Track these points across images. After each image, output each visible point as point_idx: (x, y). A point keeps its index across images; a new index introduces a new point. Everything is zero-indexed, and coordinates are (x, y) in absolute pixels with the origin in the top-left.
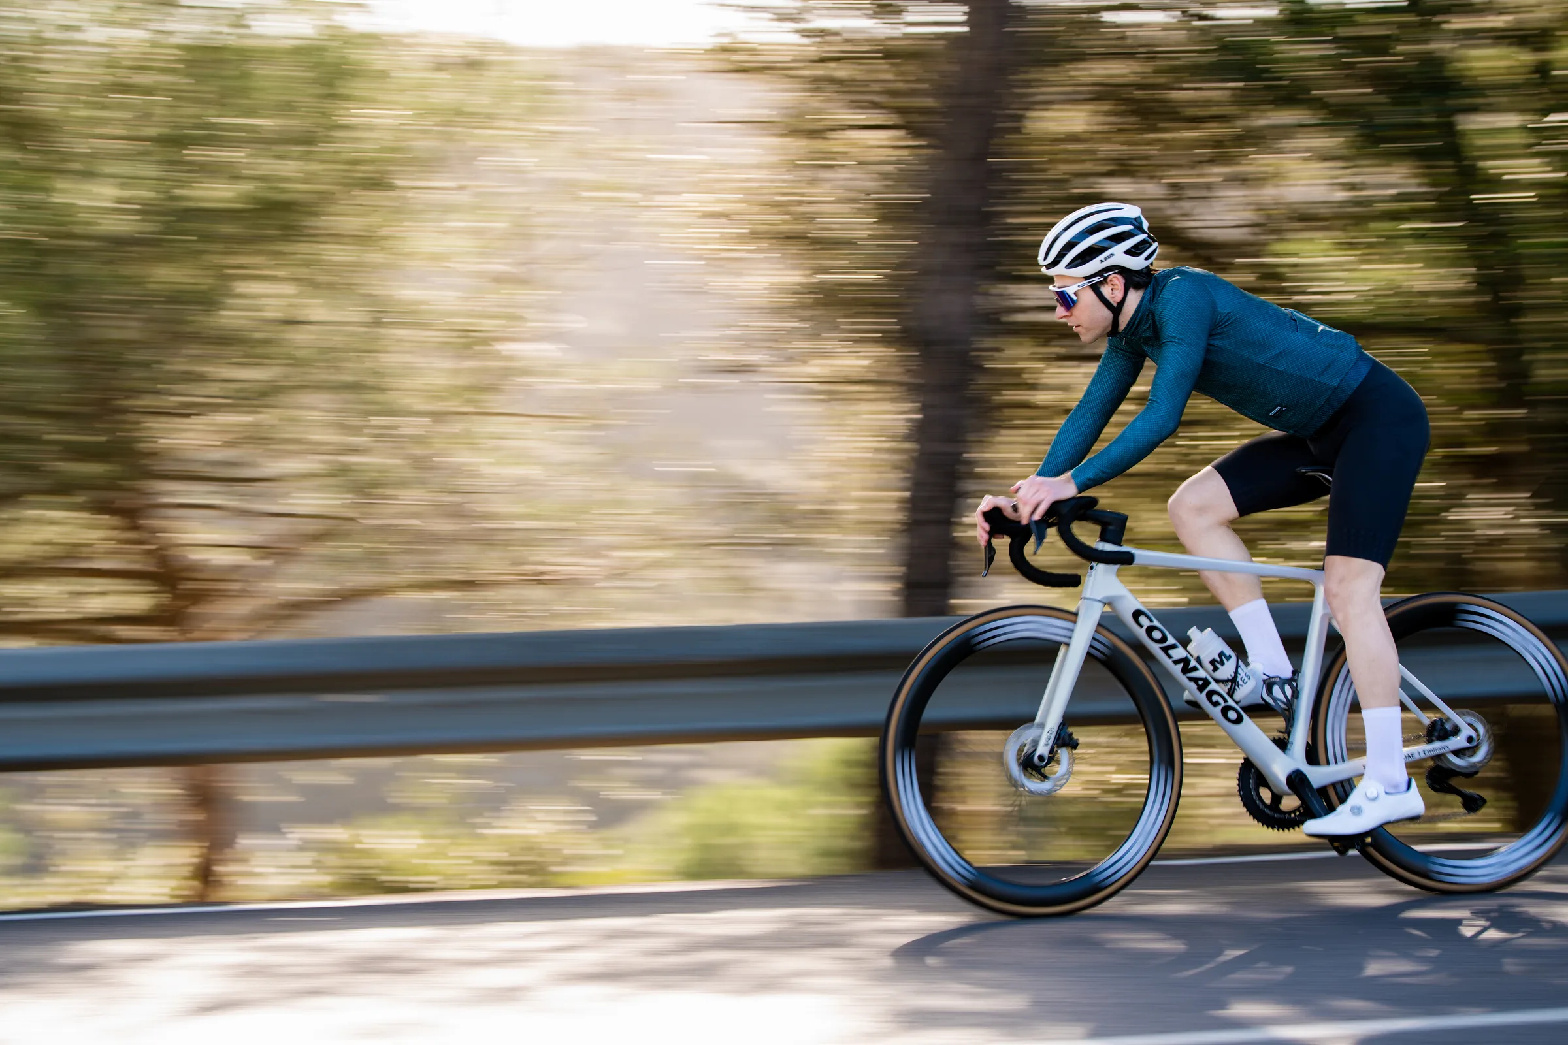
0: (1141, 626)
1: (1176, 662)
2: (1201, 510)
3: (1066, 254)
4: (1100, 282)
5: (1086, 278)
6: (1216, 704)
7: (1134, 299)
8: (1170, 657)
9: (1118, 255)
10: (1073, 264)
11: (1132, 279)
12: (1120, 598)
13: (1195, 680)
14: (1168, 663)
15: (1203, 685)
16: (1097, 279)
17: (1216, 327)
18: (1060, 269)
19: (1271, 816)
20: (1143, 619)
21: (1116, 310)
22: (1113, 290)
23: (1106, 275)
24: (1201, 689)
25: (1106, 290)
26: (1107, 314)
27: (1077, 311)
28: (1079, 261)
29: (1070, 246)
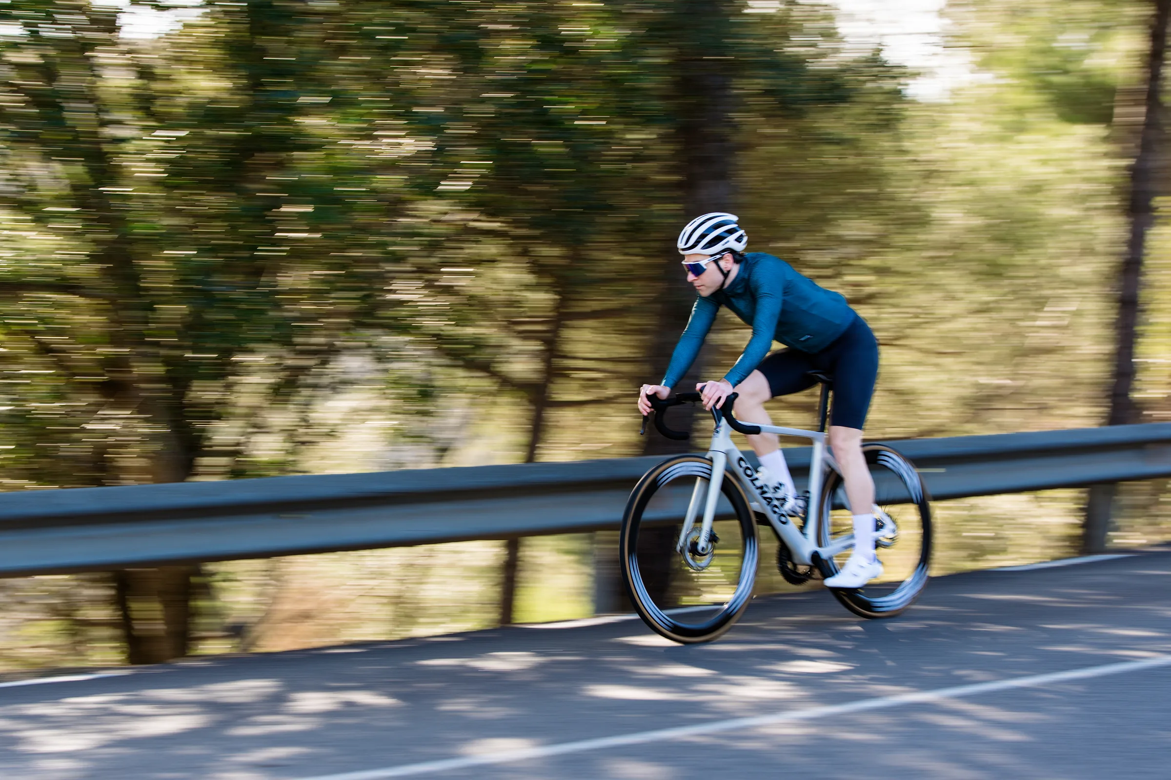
0: (741, 466)
1: (758, 488)
2: (753, 395)
3: (701, 241)
4: (719, 259)
5: (712, 256)
6: (775, 512)
7: (735, 270)
8: (754, 485)
9: (731, 242)
10: (706, 247)
11: (738, 257)
12: (733, 450)
13: (765, 498)
14: (753, 488)
15: (769, 500)
16: (718, 256)
17: (788, 289)
18: (697, 249)
19: (793, 577)
20: (743, 463)
21: (726, 275)
22: (727, 263)
23: (722, 254)
24: (769, 503)
25: (722, 264)
26: (720, 277)
27: (704, 276)
28: (708, 245)
29: (703, 236)
